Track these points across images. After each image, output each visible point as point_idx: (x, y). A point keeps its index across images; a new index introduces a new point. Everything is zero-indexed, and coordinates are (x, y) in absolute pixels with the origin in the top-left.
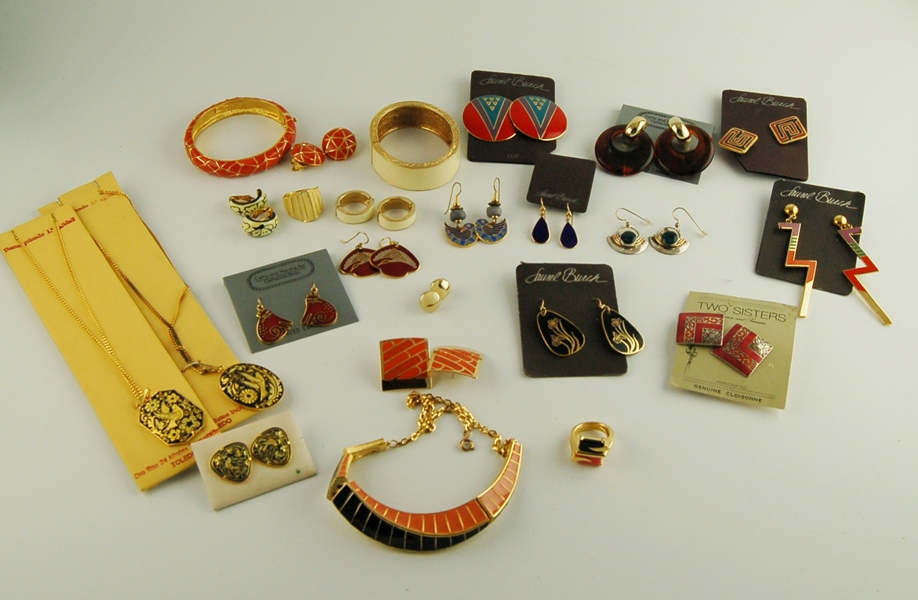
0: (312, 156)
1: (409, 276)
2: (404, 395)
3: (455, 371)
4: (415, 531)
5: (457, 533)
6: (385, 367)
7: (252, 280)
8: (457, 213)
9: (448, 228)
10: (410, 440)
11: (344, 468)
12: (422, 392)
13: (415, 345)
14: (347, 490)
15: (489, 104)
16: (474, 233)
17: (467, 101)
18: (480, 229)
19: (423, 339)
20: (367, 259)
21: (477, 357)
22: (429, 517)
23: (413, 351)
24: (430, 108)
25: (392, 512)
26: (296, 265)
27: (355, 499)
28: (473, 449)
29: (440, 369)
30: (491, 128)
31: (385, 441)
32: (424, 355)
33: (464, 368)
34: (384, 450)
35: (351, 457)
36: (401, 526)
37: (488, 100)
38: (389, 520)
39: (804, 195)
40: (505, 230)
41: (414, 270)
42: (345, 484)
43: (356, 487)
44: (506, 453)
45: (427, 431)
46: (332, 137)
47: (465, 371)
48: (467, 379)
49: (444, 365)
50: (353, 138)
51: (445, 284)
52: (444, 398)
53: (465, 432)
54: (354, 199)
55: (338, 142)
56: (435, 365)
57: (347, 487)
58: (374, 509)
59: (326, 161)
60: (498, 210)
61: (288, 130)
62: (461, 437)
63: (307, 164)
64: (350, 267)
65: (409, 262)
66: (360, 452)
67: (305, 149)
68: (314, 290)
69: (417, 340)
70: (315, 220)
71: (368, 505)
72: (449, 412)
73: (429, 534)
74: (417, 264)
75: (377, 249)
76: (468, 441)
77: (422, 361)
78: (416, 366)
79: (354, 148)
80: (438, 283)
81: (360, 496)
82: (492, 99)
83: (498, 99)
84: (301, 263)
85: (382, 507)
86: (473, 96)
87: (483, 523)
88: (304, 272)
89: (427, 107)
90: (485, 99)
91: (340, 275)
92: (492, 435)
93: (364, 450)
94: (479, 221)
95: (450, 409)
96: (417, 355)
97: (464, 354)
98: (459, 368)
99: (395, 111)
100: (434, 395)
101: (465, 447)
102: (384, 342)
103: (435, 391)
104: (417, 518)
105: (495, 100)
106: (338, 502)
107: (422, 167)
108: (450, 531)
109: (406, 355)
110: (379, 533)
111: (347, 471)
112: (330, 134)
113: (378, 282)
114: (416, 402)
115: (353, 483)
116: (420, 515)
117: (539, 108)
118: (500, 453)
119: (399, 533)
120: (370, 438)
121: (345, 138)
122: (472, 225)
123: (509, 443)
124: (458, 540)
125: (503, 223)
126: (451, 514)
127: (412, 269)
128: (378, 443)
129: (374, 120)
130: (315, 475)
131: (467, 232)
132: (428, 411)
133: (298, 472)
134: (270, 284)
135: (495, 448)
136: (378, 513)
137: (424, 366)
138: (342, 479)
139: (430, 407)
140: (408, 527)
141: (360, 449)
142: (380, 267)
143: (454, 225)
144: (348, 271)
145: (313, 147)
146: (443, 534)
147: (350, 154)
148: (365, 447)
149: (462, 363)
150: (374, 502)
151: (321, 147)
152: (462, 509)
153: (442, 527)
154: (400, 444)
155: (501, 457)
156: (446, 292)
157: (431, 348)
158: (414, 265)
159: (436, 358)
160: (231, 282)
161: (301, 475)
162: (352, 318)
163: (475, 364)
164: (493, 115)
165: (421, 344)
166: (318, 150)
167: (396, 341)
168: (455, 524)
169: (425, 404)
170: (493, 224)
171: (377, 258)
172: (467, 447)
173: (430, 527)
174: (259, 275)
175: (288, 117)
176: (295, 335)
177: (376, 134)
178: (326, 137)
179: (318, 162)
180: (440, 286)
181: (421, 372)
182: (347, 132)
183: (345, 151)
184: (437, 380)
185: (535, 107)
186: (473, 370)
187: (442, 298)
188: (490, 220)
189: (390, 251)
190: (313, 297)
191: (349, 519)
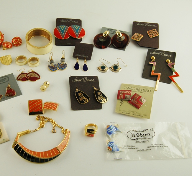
0: (9, 45)
1: (37, 81)
2: (35, 116)
3: (50, 109)
4: (38, 157)
5: (50, 157)
6: (30, 108)
8: (52, 61)
9: (49, 66)
10: (37, 130)
11: (17, 139)
12: (41, 115)
13: (38, 101)
14: (18, 145)
15: (61, 28)
16: (57, 67)
17: (55, 27)
18: (59, 66)
19: (41, 100)
20: (24, 76)
21: (57, 105)
22: (42, 153)
23: (38, 104)
24: (44, 30)
25: (31, 151)
26: (4, 78)
27: (20, 148)
28: (56, 132)
29: (46, 109)
30: (62, 35)
31: (30, 130)
32: (41, 105)
33: (53, 108)
34: (29, 133)
35: (19, 135)
36: (34, 156)
37: (61, 27)
38: (30, 154)
39: (157, 53)
40: (66, 66)
41: (39, 79)
43: (20, 144)
44: (65, 133)
45: (42, 127)
46: (14, 40)
47: (53, 109)
48: (54, 111)
49: (47, 107)
50: (21, 40)
51: (48, 83)
52: (47, 117)
53: (53, 127)
54: (21, 58)
55: (16, 41)
56: (44, 107)
57: (18, 144)
58: (26, 151)
59: (13, 47)
60: (64, 60)
61: (1, 38)
62: (52, 129)
63: (7, 48)
64: (20, 79)
65: (37, 76)
67: (6, 43)
68: (9, 86)
69: (39, 100)
70: (9, 65)
71: (24, 150)
72: (49, 121)
73: (42, 158)
74: (40, 77)
75: (28, 73)
76: (54, 130)
77: (41, 106)
78: (39, 108)
79: (21, 43)
80: (45, 83)
81: (22, 147)
82: (62, 26)
83: (64, 26)
84: (5, 78)
85: (28, 150)
86: (57, 26)
87: (58, 154)
88: (6, 80)
89: (43, 30)
90: (60, 27)
91: (17, 81)
92: (61, 128)
93: (23, 133)
94: (58, 64)
95: (49, 120)
96: (39, 104)
97: (52, 104)
98: (51, 108)
99: (33, 31)
100: (44, 116)
101: (53, 132)
102: (29, 101)
104: (38, 153)
105: (63, 27)
106: (15, 149)
107: (41, 48)
108: (48, 157)
109: (36, 105)
110: (27, 157)
111: (18, 139)
112: (14, 39)
113: (28, 83)
114: (39, 118)
115: (19, 143)
117: (77, 29)
118: (64, 133)
119: (33, 158)
120: (25, 130)
121: (18, 40)
122: (56, 65)
123: (66, 130)
124: (51, 159)
125: (66, 64)
126: (49, 152)
127: (38, 79)
128: (27, 131)
129: (27, 34)
130: (9, 141)
131: (55, 67)
132: (42, 121)
133: (4, 140)
135: (62, 132)
136: (27, 152)
137: (41, 108)
138: (16, 142)
139: (43, 120)
140: (36, 156)
141: (22, 133)
142: (29, 78)
143: (51, 65)
144: (19, 80)
145: (9, 43)
146: (46, 158)
147: (20, 44)
148: (23, 132)
149: (52, 107)
150: (25, 149)
151: (11, 43)
152: (52, 150)
153: (46, 156)
154: (34, 131)
156: (48, 85)
157: (43, 102)
158: (39, 77)
159: (45, 105)
162: (20, 94)
163: (56, 107)
164: (63, 31)
165: (40, 101)
166: (10, 43)
167: (33, 100)
168: (50, 155)
169: (42, 119)
170: (62, 64)
171: (28, 76)
172: (54, 131)
173: (42, 156)
175: (1, 34)
177: (27, 38)
178: (13, 40)
179: (10, 47)
180: (46, 84)
181: (40, 110)
182: (19, 38)
183: (18, 44)
184: (45, 112)
185: (75, 29)
186: (56, 109)
187: (47, 87)
188: (62, 63)
189: (31, 73)
190: (9, 88)
191: (18, 154)
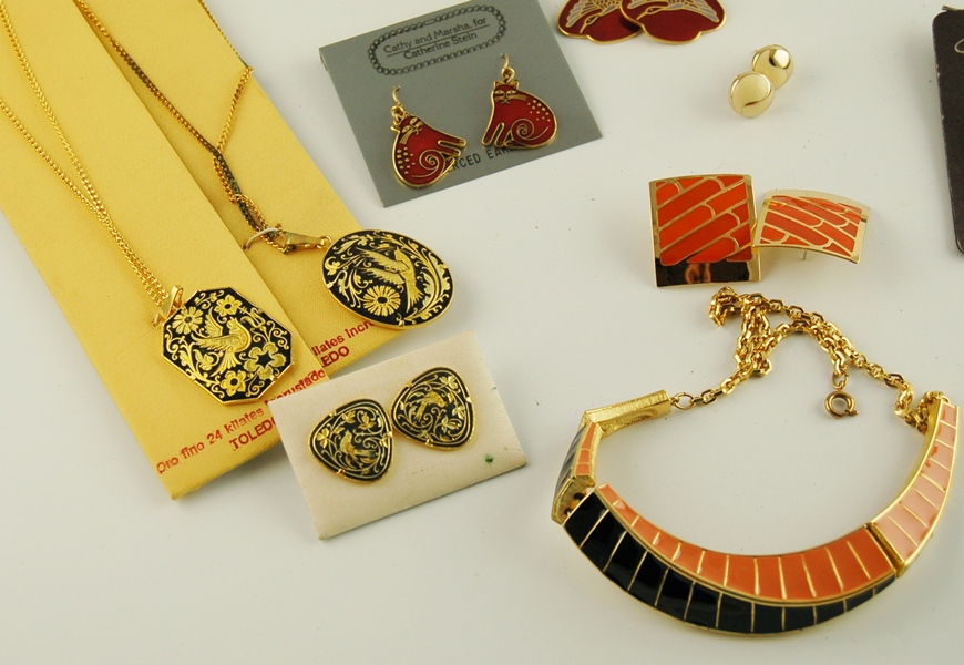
1: (703, 40)
2: (700, 297)
3: (812, 246)
4: (739, 593)
5: (829, 599)
6: (662, 238)
7: (379, 52)
10: (721, 392)
11: (586, 455)
12: (740, 289)
13: (724, 190)
14: (594, 504)
19: (738, 178)
20: (612, 5)
21: (856, 216)
22: (768, 562)
23: (719, 204)
25: (691, 551)
26: (468, 19)
27: (612, 525)
28: (853, 414)
29: (779, 243)
31: (669, 395)
32: (744, 212)
33: (831, 241)
34: (665, 415)
35: (599, 431)
36: (709, 582)
38: (684, 569)
41: (712, 26)
42: (589, 492)
43: (614, 497)
44: (925, 423)
45: (756, 374)
47: (834, 247)
48: (836, 262)
49: (788, 235)
51: (782, 57)
52: (787, 304)
53: (835, 376)
56: (767, 233)
57: (593, 496)
58: (652, 544)
62: (826, 388)
64: (580, 22)
66: (617, 420)
68: (507, 72)
69: (728, 180)
71: (640, 537)
72: (800, 333)
73: (769, 600)
76: (843, 396)
77: (740, 225)
78: (727, 235)
80: (766, 55)
81: (621, 518)
84: (479, 15)
85: (669, 541)
87: (885, 576)
88: (484, 35)
91: (559, 39)
92: (894, 382)
93: (625, 415)
95: (802, 325)
96: (729, 211)
97: (823, 207)
98: (821, 241)
100: (768, 297)
101: (838, 410)
102: (659, 183)
103: (769, 285)
104: (742, 565)
106: (576, 528)
108: (815, 597)
109: (705, 213)
110: (664, 594)
111: (593, 462)
113: (639, 51)
114: (729, 310)
115: (607, 489)
116: (750, 558)
118: (912, 422)
119: (705, 596)
120: (636, 390)
123: (931, 401)
124: (830, 612)
126: (815, 557)
127: (709, 26)
128: (654, 400)
130: (523, 466)
132: (755, 330)
133: (490, 460)
134: (415, 61)
135: (899, 412)
136: (661, 555)
137: (745, 236)
138: (585, 480)
139: (758, 321)
140: (724, 585)
141: (617, 412)
142: (642, 20)
144: (574, 30)
146: (800, 602)
148: (626, 409)
149: (825, 228)
150: (651, 530)
152: (838, 547)
153: (797, 586)
154: (698, 402)
155: (914, 432)
156: (784, 73)
157: (761, 190)
159: (770, 218)
160: (334, 55)
161: (496, 467)
162: (586, 130)
163: (853, 230)
165: (737, 188)
167: (685, 181)
168: (825, 581)
169: (748, 316)
172: (841, 407)
173: (771, 585)
174: (392, 42)
176: (472, 168)
180: (772, 62)
181: (738, 248)
184: (772, 262)
186: (851, 244)
187: (776, 86)
190: (506, 87)
191: (599, 563)
